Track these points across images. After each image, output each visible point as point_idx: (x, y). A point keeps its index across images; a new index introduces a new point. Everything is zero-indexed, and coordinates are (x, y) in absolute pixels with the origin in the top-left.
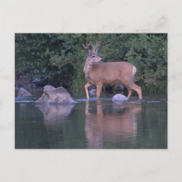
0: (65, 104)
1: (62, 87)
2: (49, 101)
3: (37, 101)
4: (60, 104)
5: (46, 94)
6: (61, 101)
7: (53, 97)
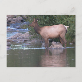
0: (60, 49)
1: (59, 42)
2: (54, 48)
3: (49, 48)
4: (58, 49)
5: (53, 45)
6: (58, 48)
7: (55, 46)
